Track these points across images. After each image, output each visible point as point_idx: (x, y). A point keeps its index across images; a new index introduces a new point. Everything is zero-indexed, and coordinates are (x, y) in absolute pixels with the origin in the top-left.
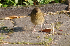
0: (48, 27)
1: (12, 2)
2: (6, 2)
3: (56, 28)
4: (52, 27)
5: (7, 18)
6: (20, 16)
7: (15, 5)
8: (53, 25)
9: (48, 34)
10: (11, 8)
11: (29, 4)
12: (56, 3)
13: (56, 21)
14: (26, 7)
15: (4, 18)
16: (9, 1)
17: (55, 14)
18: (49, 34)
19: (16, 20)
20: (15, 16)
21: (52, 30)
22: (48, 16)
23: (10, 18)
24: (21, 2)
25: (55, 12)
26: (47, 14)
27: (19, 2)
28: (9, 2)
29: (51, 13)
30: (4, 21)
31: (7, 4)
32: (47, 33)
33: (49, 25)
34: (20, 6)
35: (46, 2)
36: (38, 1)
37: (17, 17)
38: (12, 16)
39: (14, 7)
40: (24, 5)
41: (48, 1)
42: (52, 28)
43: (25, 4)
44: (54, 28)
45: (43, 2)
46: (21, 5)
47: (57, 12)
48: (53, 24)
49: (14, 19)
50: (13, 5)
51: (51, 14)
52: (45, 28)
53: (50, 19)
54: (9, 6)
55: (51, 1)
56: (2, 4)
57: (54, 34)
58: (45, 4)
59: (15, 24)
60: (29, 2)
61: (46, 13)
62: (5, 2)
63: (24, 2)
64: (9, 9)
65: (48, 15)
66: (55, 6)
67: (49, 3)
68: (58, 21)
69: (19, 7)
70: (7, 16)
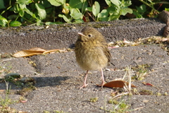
0: (118, 77)
1: (31, 14)
2: (17, 14)
3: (137, 79)
4: (127, 76)
5: (20, 54)
6: (51, 49)
7: (39, 22)
8: (129, 72)
9: (116, 94)
10: (30, 30)
11: (73, 20)
12: (137, 19)
13: (136, 61)
14: (64, 27)
15: (13, 53)
16: (25, 12)
17: (134, 44)
18: (120, 92)
19: (41, 58)
20: (39, 50)
21: (128, 85)
22: (118, 49)
23: (27, 55)
24: (53, 16)
25: (134, 39)
26: (116, 44)
27: (49, 16)
28: (24, 16)
29: (125, 42)
30: (12, 61)
31: (19, 19)
32: (115, 90)
33: (119, 70)
34: (51, 26)
35: (113, 15)
36: (94, 14)
37: (43, 50)
38: (31, 50)
39: (36, 28)
40: (61, 24)
41: (116, 14)
42: (127, 79)
43: (63, 21)
44: (132, 79)
45: (105, 16)
46: (52, 21)
47: (140, 39)
48: (128, 69)
49: (36, 55)
50: (35, 21)
51: (124, 44)
52: (111, 77)
53: (123, 58)
54: (24, 25)
55: (124, 14)
56: (8, 20)
57: (131, 94)
58: (111, 20)
59: (38, 68)
60: (73, 15)
61: (112, 43)
62: (15, 16)
63: (60, 16)
64: (24, 31)
65: (117, 46)
66: (134, 25)
67: (120, 19)
68: (140, 61)
69: (47, 27)
70: (19, 49)
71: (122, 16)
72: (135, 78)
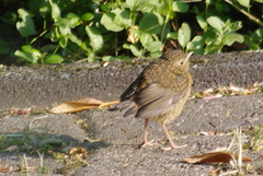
0: (221, 146)
1: (79, 43)
2: (56, 43)
3: (251, 149)
4: (236, 144)
5: (61, 109)
6: (111, 100)
7: (91, 57)
8: (240, 137)
9: (218, 173)
10: (78, 70)
11: (147, 54)
12: (251, 51)
13: (249, 119)
14: (133, 64)
15: (51, 107)
16: (69, 40)
17: (246, 91)
18: (225, 170)
19: (96, 114)
20: (93, 101)
21: (237, 158)
22: (220, 99)
23: (72, 109)
24: (115, 46)
25: (245, 84)
26: (217, 92)
27: (107, 46)
28: (68, 46)
29: (233, 88)
31: (60, 52)
32: (216, 166)
33: (222, 135)
34: (111, 63)
35: (212, 45)
36: (182, 43)
37: (98, 102)
38: (79, 101)
39: (87, 65)
40: (127, 59)
41: (217, 43)
42: (236, 148)
43: (131, 55)
44: (244, 148)
45: (198, 47)
46: (114, 55)
47: (255, 85)
48: (237, 132)
49: (88, 110)
50: (85, 55)
51: (230, 92)
52: (209, 146)
53: (228, 114)
54: (67, 61)
55: (229, 43)
56: (42, 52)
57: (242, 173)
58: (210, 53)
59: (91, 130)
60: (147, 45)
61: (211, 90)
62: (52, 46)
63: (125, 46)
64: (67, 71)
65: (219, 96)
66: (246, 62)
67: (223, 51)
68: (257, 119)
69: (106, 65)
70: (60, 101)
71: (226, 46)
72: (248, 147)
